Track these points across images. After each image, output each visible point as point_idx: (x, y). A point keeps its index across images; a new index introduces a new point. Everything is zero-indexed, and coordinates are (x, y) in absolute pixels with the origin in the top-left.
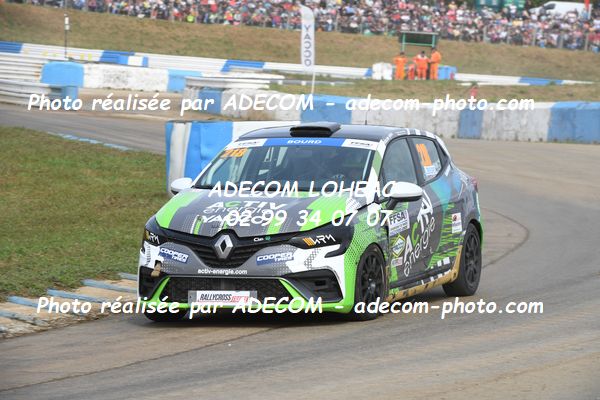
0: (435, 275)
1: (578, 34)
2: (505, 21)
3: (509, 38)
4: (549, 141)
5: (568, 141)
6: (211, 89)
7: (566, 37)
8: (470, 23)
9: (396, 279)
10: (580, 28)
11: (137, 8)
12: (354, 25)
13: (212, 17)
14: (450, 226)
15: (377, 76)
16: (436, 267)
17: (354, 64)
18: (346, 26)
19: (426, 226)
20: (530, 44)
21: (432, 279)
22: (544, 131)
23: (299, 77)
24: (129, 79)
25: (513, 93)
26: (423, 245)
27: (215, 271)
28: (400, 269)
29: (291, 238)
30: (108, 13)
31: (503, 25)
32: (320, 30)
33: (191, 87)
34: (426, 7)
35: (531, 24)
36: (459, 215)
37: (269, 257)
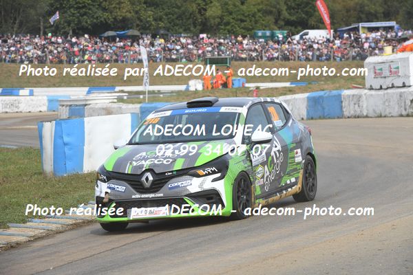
0: (286, 189)
1: (325, 51)
2: (276, 46)
3: (280, 57)
4: (308, 119)
5: (320, 118)
6: (77, 106)
7: (318, 53)
8: (253, 49)
9: (260, 193)
10: (327, 47)
11: (23, 57)
12: (174, 57)
13: (76, 59)
14: (294, 157)
15: (192, 89)
16: (286, 184)
17: (177, 83)
18: (169, 57)
19: (277, 158)
20: (294, 60)
21: (284, 192)
22: (304, 113)
23: (139, 93)
24: (20, 105)
25: (285, 92)
26: (276, 171)
27: (143, 196)
28: (262, 187)
29: (189, 171)
30: (3, 62)
31: (275, 49)
32: (151, 61)
33: (63, 106)
34: (222, 41)
35: (294, 46)
36: (299, 150)
37: (176, 184)
